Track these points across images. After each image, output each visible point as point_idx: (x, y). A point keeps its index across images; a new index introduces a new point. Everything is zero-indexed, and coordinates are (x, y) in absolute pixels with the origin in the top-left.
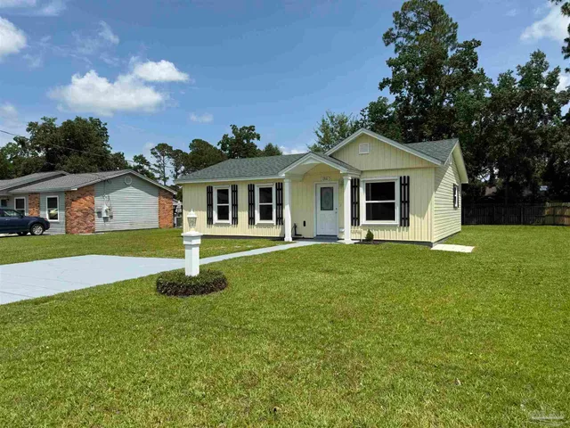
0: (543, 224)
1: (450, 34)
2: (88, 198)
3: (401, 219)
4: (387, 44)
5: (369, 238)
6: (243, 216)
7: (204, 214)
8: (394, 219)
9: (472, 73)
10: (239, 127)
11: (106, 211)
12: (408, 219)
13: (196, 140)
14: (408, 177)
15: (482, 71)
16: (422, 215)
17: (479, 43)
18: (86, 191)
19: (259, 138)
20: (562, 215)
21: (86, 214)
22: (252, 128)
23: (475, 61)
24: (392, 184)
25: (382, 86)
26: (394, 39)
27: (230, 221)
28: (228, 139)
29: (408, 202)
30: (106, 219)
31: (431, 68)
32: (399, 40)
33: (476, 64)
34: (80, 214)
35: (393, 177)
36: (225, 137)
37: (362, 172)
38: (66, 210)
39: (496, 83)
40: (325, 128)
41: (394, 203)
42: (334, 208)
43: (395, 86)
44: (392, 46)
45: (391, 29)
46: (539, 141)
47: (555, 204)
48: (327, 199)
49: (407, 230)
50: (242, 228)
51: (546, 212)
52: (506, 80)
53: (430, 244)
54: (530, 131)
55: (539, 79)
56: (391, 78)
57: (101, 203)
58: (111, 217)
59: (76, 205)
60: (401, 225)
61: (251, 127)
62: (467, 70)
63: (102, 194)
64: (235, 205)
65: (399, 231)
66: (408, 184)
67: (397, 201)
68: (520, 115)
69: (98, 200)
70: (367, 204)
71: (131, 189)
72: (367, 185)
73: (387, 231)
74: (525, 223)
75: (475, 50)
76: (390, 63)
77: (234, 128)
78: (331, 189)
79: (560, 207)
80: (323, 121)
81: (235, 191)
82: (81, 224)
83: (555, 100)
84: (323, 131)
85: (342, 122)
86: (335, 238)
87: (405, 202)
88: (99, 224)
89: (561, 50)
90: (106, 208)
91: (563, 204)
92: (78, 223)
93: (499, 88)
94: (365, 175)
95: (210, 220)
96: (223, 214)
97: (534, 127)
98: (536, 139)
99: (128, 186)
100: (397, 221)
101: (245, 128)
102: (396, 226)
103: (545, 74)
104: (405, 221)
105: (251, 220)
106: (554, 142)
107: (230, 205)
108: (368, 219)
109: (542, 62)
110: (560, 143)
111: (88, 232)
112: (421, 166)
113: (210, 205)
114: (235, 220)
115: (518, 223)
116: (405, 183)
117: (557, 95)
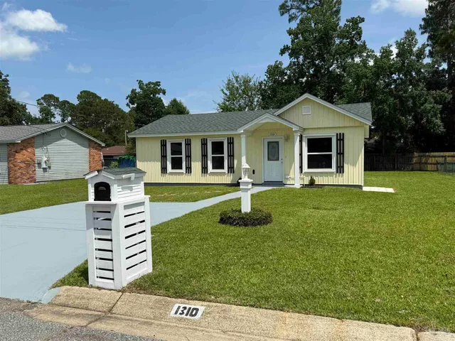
0: (412, 170)
1: (335, 9)
2: (29, 150)
3: (337, 167)
4: (282, 14)
5: (312, 183)
6: (196, 166)
7: (158, 165)
8: (331, 168)
9: (356, 44)
10: (145, 82)
11: (45, 162)
12: (343, 167)
13: (84, 91)
14: (343, 134)
15: (364, 43)
16: (354, 164)
17: (363, 20)
18: (28, 143)
19: (164, 93)
20: (426, 163)
21: (28, 165)
22: (158, 84)
23: (359, 34)
24: (329, 140)
25: (282, 52)
26: (289, 10)
27: (184, 170)
28: (135, 94)
29: (343, 154)
30: (45, 170)
31: (324, 39)
32: (293, 11)
33: (360, 37)
34: (22, 165)
35: (331, 134)
36: (133, 91)
37: (304, 129)
38: (9, 162)
39: (378, 54)
40: (230, 86)
41: (331, 155)
42: (280, 159)
43: (294, 53)
44: (286, 16)
45: (286, 2)
46: (410, 103)
47: (421, 154)
48: (273, 151)
49: (342, 176)
50: (196, 176)
51: (415, 160)
52: (386, 52)
53: (360, 187)
54: (404, 95)
55: (411, 52)
56: (290, 45)
57: (41, 154)
58: (50, 167)
59: (19, 157)
60: (337, 172)
61: (157, 82)
62: (352, 42)
63: (41, 146)
64: (189, 157)
65: (336, 177)
66: (343, 140)
67: (334, 153)
68: (395, 81)
69: (38, 152)
70: (308, 155)
71: (65, 141)
72: (308, 139)
73: (326, 177)
74: (399, 169)
75: (360, 25)
76: (290, 32)
77: (140, 82)
78: (277, 143)
79: (425, 156)
80: (229, 80)
81: (188, 144)
82: (24, 175)
83: (422, 70)
84: (228, 88)
85: (247, 82)
86: (281, 184)
87: (341, 153)
88: (39, 174)
89: (419, 27)
90: (45, 159)
91: (427, 154)
92: (22, 173)
93: (381, 58)
94: (306, 132)
95: (164, 169)
96: (177, 164)
97: (406, 92)
98: (408, 101)
99: (64, 138)
100: (334, 169)
101: (150, 83)
102: (332, 173)
103: (415, 49)
104: (340, 169)
105: (205, 169)
106: (422, 104)
107: (183, 156)
108: (309, 167)
109: (413, 39)
110: (426, 105)
111: (31, 182)
112: (353, 125)
113: (164, 157)
114: (189, 169)
115: (394, 169)
116: (341, 139)
117: (424, 66)
